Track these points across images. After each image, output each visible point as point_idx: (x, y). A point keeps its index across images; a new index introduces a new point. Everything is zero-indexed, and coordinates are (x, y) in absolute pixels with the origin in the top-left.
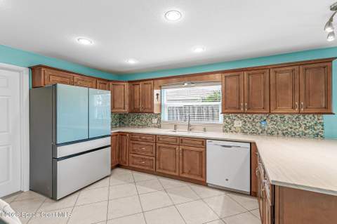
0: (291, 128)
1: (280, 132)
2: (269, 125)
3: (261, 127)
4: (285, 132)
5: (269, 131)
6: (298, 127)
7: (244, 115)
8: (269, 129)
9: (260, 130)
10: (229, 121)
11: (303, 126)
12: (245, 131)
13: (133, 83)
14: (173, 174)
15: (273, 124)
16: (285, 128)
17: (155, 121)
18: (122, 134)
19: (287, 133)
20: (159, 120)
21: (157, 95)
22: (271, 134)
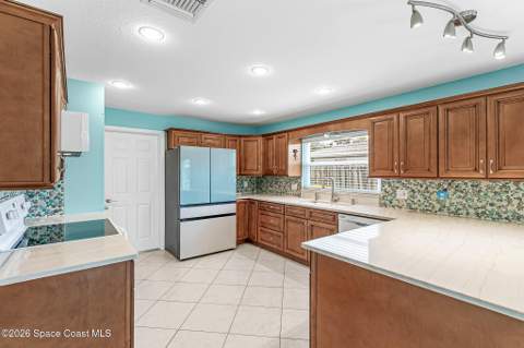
0: (492, 205)
1: (472, 211)
2: (453, 199)
3: (438, 201)
4: (480, 211)
5: (453, 209)
6: (505, 203)
7: (412, 181)
8: (452, 204)
9: (438, 206)
10: (389, 189)
11: (516, 202)
12: (413, 206)
13: (268, 137)
14: (301, 257)
15: (460, 197)
16: (480, 205)
17: (294, 187)
18: (251, 202)
19: (484, 213)
20: (300, 185)
21: (295, 151)
22: (457, 214)
